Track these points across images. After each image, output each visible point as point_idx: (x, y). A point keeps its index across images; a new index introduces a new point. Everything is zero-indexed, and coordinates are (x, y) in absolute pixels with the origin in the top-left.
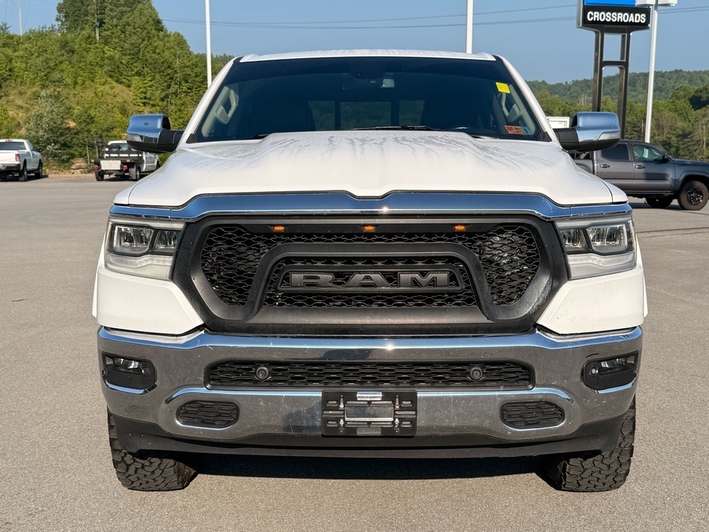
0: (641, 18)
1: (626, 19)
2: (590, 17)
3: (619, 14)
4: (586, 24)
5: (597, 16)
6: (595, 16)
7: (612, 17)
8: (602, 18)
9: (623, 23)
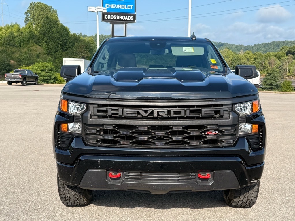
0: (131, 18)
1: (124, 18)
2: (106, 17)
3: (120, 16)
4: (104, 19)
5: (109, 17)
6: (108, 17)
7: (116, 17)
8: (112, 17)
9: (122, 20)
